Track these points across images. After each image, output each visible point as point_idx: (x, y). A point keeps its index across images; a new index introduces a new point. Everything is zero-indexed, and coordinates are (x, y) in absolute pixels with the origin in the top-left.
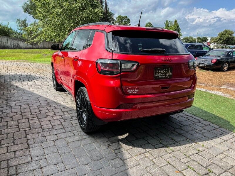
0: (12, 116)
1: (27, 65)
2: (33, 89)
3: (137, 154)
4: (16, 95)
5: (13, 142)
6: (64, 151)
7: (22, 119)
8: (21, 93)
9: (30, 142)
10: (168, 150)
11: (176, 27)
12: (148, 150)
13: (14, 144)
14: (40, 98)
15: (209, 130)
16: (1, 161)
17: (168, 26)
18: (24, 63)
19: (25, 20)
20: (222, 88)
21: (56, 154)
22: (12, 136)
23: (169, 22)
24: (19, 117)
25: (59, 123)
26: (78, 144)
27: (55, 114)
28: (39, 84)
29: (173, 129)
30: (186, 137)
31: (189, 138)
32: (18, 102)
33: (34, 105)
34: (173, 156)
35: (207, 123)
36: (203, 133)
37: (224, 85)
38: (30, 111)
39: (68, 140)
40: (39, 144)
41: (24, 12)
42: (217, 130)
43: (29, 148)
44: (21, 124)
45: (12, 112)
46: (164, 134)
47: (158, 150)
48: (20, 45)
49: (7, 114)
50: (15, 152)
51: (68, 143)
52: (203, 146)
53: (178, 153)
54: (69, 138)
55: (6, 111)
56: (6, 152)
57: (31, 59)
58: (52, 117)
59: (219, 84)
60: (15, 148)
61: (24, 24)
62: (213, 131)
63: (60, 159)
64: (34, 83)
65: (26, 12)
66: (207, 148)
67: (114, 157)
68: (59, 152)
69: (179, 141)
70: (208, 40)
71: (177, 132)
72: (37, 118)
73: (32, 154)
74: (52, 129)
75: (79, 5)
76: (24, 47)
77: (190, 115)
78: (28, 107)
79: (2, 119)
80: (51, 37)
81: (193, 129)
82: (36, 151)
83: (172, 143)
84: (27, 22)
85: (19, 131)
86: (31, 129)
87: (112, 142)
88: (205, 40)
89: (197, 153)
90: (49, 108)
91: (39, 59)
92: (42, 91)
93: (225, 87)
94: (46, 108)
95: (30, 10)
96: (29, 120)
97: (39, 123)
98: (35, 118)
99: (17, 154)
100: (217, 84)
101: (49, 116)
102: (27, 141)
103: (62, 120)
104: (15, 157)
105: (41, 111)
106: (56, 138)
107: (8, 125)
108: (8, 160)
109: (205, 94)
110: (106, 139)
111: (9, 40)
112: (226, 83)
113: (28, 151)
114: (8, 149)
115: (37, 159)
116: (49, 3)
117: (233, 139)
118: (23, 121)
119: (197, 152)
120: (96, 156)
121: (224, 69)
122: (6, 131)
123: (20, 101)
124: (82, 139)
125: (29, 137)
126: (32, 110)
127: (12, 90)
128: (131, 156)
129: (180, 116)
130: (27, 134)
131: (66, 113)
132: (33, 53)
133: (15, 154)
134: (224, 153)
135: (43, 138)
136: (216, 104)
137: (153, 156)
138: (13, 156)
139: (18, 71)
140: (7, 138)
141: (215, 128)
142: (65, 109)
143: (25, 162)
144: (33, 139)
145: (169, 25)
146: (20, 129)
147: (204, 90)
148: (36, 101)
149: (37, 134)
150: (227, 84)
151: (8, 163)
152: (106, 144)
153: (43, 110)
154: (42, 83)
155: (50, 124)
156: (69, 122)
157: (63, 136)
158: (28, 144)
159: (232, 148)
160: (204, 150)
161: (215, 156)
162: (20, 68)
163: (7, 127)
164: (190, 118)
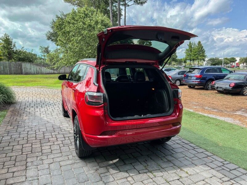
0: (19, 141)
1: (44, 91)
2: (44, 116)
3: (120, 178)
4: (27, 121)
5: (14, 164)
6: (55, 173)
7: (27, 143)
8: (32, 119)
9: (29, 164)
10: (150, 176)
11: (201, 48)
12: (131, 175)
13: (15, 166)
14: (48, 124)
15: (200, 157)
16: (1, 180)
17: (191, 47)
18: (42, 89)
19: (48, 47)
20: (235, 114)
21: (48, 175)
22: (14, 159)
23: (193, 43)
24: (25, 141)
25: (58, 148)
26: (69, 167)
27: (57, 140)
28: (51, 110)
29: (164, 155)
30: (174, 164)
31: (176, 165)
32: (27, 127)
33: (40, 131)
34: (154, 181)
35: (201, 150)
36: (193, 160)
37: (239, 110)
38: (36, 136)
39: (62, 163)
40: (36, 167)
41: (47, 40)
42: (209, 157)
43: (26, 170)
44: (25, 148)
45: (19, 137)
46: (153, 160)
47: (141, 175)
48: (43, 70)
49: (15, 139)
50: (14, 172)
51: (61, 166)
52: (187, 173)
53: (159, 178)
54: (63, 162)
55: (15, 136)
56: (6, 172)
57: (49, 85)
58: (54, 142)
59: (234, 110)
60: (15, 169)
61: (47, 51)
62: (203, 159)
63: (50, 180)
64: (46, 109)
65: (49, 40)
66: (190, 175)
67: (98, 180)
68: (51, 174)
69: (165, 168)
70: (236, 60)
71: (166, 159)
72: (40, 143)
73: (27, 175)
74: (50, 153)
75: (97, 33)
76: (46, 72)
77: (186, 142)
78: (35, 132)
79: (9, 143)
80: (70, 63)
81: (184, 156)
82: (31, 173)
83: (157, 169)
84: (49, 49)
85: (22, 154)
86: (32, 153)
87: (100, 167)
88: (233, 60)
89: (178, 180)
90: (53, 134)
91: (57, 85)
92: (52, 117)
93: (239, 113)
94: (50, 134)
95: (53, 38)
96: (32, 145)
97: (40, 148)
98: (38, 143)
99: (15, 174)
100: (232, 109)
101: (51, 141)
102: (26, 164)
103: (61, 145)
104: (13, 177)
105: (45, 137)
106: (52, 161)
107: (13, 149)
108: (6, 179)
109: (212, 121)
110: (96, 164)
111: (32, 66)
112: (242, 108)
113: (25, 172)
114: (8, 170)
115: (31, 179)
116: (69, 32)
117: (222, 167)
118: (27, 145)
119: (179, 178)
120: (83, 178)
121: (244, 93)
122: (11, 154)
123: (30, 127)
124: (75, 163)
125: (29, 160)
126: (37, 136)
127: (25, 116)
128: (113, 180)
129: (176, 143)
130: (28, 157)
131: (67, 138)
132: (54, 78)
133: (13, 174)
134: (205, 180)
135: (41, 162)
136: (220, 131)
137: (135, 181)
138: (12, 176)
139: (34, 97)
140: (10, 160)
141: (207, 156)
142: (67, 135)
143: (20, 181)
144: (32, 162)
145: (193, 47)
146: (22, 153)
147: (214, 116)
148: (43, 127)
149: (36, 158)
150: (243, 110)
151: (6, 182)
152: (95, 168)
153: (48, 135)
154: (54, 109)
155: (50, 148)
156: (67, 147)
157: (58, 160)
158: (26, 166)
159: (216, 176)
160: (186, 176)
161: (195, 182)
162: (37, 94)
163: (13, 151)
164: (185, 146)
